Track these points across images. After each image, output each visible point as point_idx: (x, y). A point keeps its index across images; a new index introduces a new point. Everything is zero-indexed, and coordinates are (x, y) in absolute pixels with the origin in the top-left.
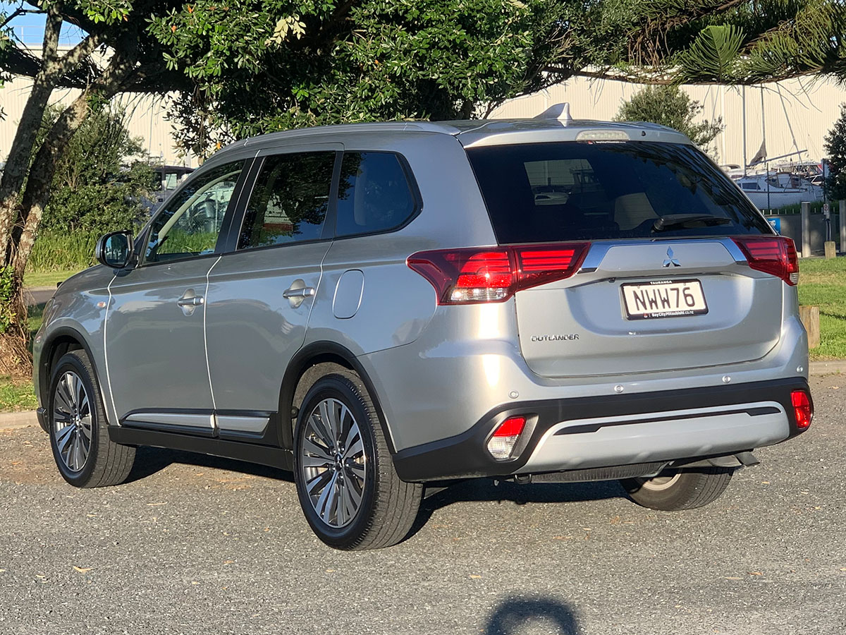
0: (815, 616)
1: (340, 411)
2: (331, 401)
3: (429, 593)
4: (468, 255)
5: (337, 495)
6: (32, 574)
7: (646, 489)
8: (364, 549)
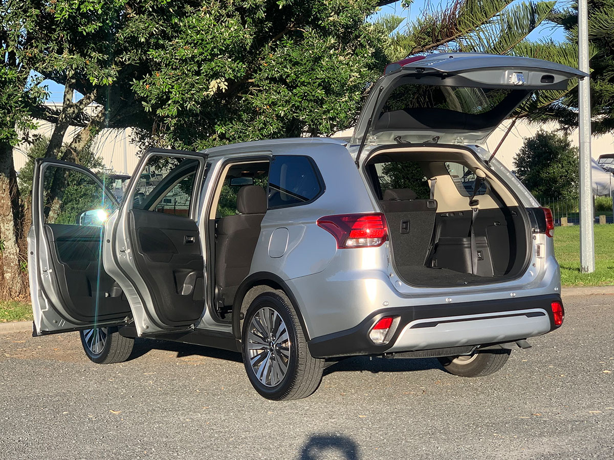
0: (582, 440)
1: (273, 314)
2: (267, 309)
3: (335, 426)
4: (355, 218)
5: (270, 367)
6: (85, 415)
7: (454, 364)
8: (288, 400)
